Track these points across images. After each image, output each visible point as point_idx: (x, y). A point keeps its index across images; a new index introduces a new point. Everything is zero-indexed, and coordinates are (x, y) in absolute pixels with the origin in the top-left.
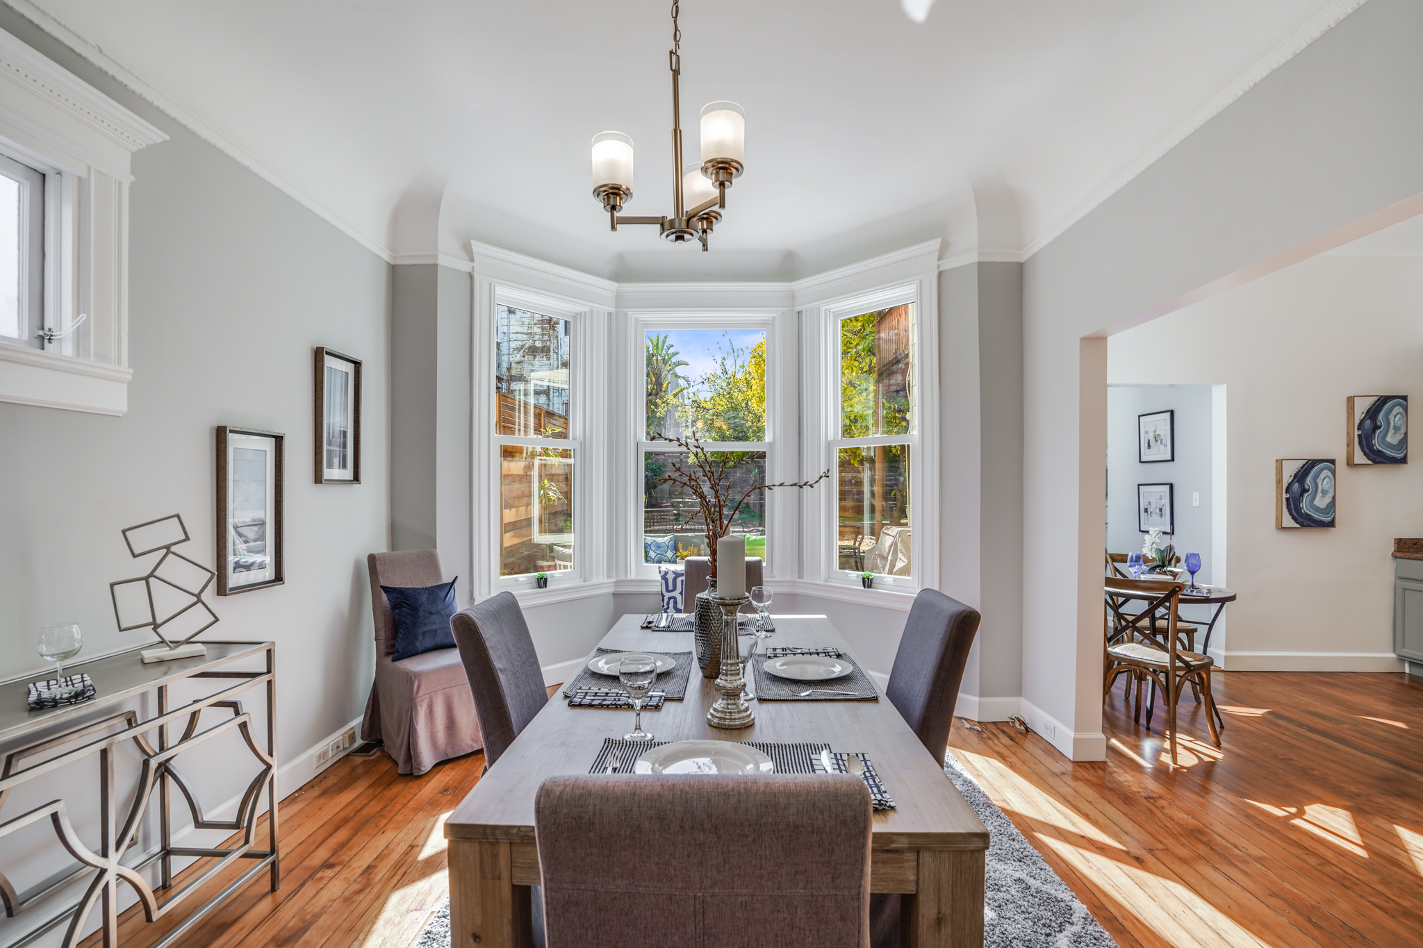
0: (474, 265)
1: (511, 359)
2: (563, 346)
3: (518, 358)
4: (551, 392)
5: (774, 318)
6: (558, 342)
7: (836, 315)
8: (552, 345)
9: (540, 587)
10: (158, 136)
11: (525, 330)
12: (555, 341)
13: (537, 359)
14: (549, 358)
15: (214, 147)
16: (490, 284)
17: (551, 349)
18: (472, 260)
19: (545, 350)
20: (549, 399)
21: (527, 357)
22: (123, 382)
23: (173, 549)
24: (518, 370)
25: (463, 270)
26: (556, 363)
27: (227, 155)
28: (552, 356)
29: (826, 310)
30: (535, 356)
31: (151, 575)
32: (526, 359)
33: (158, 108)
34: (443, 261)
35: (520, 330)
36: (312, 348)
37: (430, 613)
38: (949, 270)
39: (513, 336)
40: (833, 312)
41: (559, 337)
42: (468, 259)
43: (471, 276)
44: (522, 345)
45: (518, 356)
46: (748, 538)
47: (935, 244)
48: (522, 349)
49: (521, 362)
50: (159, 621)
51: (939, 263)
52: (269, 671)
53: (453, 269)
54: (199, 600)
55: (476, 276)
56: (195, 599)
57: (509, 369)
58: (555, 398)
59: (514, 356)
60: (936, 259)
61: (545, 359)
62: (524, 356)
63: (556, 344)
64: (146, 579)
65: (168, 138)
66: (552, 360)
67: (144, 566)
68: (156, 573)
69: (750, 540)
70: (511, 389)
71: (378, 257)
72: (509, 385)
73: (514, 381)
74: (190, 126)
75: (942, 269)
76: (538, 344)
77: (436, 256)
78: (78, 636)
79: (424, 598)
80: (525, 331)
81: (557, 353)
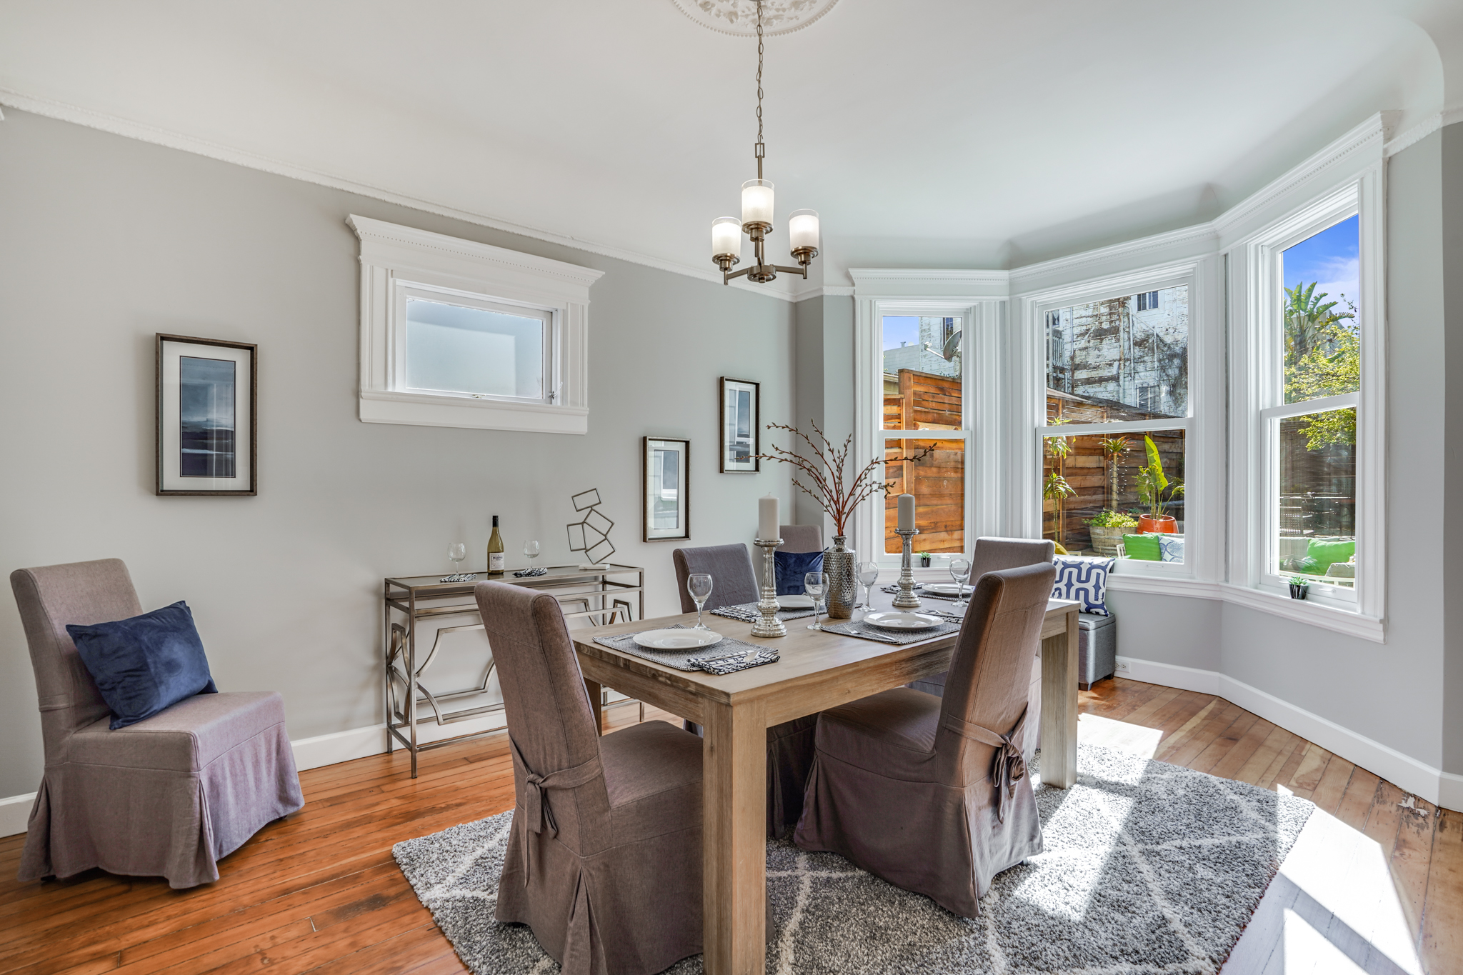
0: (855, 288)
1: (1075, 347)
2: (1135, 323)
3: (1083, 344)
4: (1121, 377)
5: (1194, 268)
6: (1129, 319)
7: (1274, 248)
8: (1122, 324)
9: (923, 566)
10: (597, 274)
11: (1090, 312)
12: (1126, 319)
13: (1104, 342)
14: (1118, 340)
15: (641, 265)
16: (871, 301)
17: (1121, 329)
18: (853, 285)
19: (1115, 331)
20: (1119, 385)
21: (1092, 341)
22: (585, 416)
23: (594, 508)
24: (1083, 357)
25: (845, 295)
26: (1127, 344)
27: (650, 267)
28: (1122, 336)
29: (1256, 246)
30: (1102, 340)
31: (584, 522)
32: (1091, 344)
33: (605, 256)
34: (827, 291)
35: (1084, 313)
36: (717, 378)
37: (795, 572)
38: (1401, 151)
39: (1077, 322)
40: (1269, 246)
41: (1131, 314)
42: (850, 284)
43: (853, 298)
44: (1087, 330)
45: (1083, 341)
46: (1314, 544)
47: (1374, 124)
48: (1087, 333)
49: (1086, 348)
50: (588, 548)
51: (1386, 146)
52: (640, 586)
53: (837, 296)
54: (606, 539)
55: (855, 296)
56: (604, 538)
57: (1072, 358)
58: (1127, 383)
59: (1078, 343)
60: (1382, 142)
61: (1113, 341)
62: (1089, 342)
63: (1127, 322)
64: (582, 524)
65: (604, 273)
66: (1122, 341)
67: (580, 517)
68: (587, 521)
69: (1316, 546)
70: (1075, 378)
71: (781, 300)
72: (1073, 374)
73: (1078, 370)
74: (624, 259)
75: (1391, 153)
76: (1106, 326)
77: (821, 289)
78: (537, 547)
79: (792, 561)
80: (1090, 314)
81: (1129, 333)
